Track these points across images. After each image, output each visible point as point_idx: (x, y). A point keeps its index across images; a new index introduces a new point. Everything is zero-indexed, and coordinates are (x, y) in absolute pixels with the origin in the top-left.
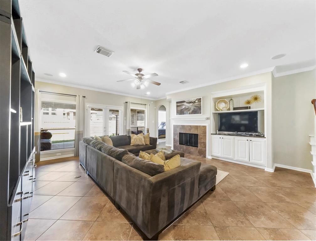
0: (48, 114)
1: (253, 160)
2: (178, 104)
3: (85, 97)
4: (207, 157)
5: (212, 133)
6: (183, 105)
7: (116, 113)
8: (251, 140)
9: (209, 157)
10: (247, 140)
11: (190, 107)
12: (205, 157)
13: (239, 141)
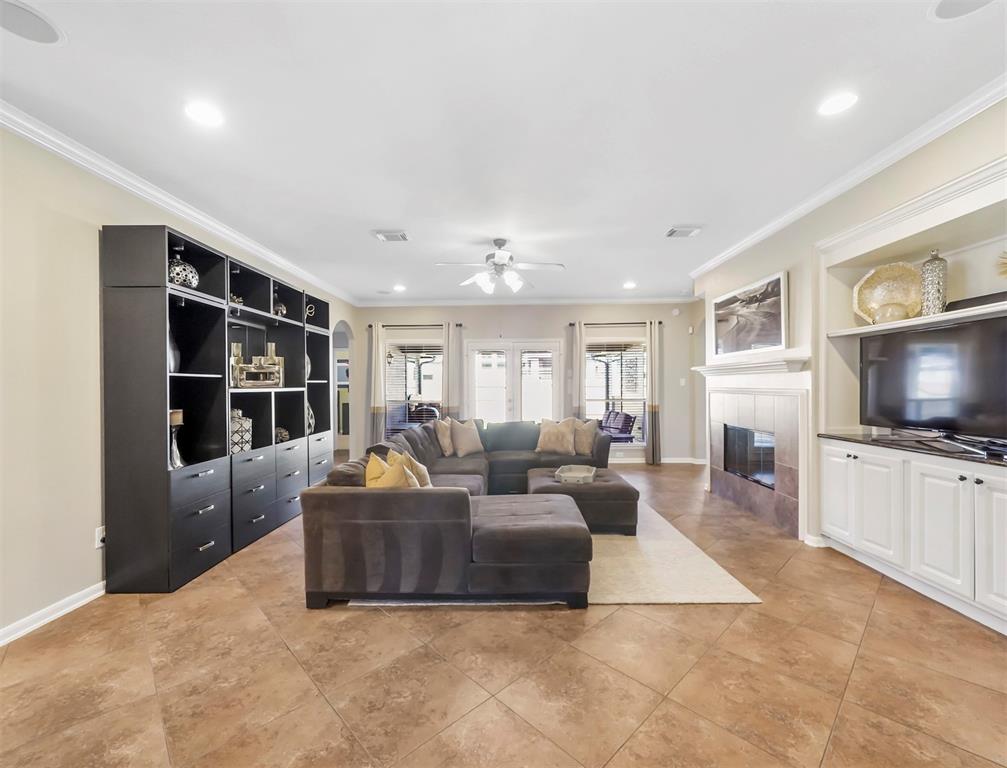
0: (488, 365)
1: (993, 597)
2: (720, 312)
3: (461, 325)
4: (800, 538)
5: (822, 432)
6: (732, 314)
7: (605, 356)
8: (979, 482)
9: (809, 539)
10: (963, 478)
11: (752, 318)
12: (794, 534)
13: (928, 480)
